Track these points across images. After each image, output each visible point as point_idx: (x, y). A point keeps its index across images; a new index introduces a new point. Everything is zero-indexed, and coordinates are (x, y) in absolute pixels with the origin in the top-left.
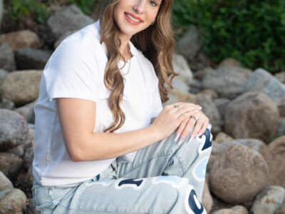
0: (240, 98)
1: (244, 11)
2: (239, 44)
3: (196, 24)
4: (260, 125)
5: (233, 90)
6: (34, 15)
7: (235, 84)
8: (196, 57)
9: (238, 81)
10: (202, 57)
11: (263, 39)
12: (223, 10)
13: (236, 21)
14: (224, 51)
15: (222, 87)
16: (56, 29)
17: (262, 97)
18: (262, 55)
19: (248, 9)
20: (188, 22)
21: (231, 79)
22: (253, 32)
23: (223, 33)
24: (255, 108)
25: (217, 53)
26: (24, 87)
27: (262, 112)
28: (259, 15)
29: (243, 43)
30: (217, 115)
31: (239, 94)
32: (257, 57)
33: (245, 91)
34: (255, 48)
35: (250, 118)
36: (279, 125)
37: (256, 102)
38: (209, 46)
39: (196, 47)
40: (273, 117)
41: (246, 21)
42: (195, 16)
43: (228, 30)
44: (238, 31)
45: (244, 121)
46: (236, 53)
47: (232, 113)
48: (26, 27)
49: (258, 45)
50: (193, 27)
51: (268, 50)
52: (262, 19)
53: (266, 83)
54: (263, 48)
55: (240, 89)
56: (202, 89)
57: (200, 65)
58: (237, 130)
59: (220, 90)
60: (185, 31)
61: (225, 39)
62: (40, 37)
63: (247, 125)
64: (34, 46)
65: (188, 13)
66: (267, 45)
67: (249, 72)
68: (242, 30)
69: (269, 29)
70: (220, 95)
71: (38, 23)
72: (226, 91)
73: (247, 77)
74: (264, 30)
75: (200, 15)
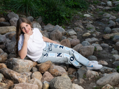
0: (53, 31)
1: (52, 13)
2: (51, 20)
3: (41, 16)
4: (58, 37)
5: (51, 30)
6: (4, 14)
8: (41, 23)
9: (52, 28)
10: (43, 23)
11: (56, 19)
12: (47, 12)
13: (50, 15)
14: (48, 22)
15: (48, 29)
16: (9, 17)
17: (58, 31)
18: (56, 22)
19: (53, 12)
20: (39, 15)
21: (50, 28)
22: (54, 17)
23: (47, 17)
24: (57, 33)
25: (46, 22)
26: (3, 30)
27: (58, 34)
28: (55, 13)
30: (48, 36)
31: (52, 31)
32: (55, 23)
33: (54, 30)
34: (54, 21)
35: (56, 36)
36: (62, 37)
37: (57, 32)
38: (44, 21)
39: (41, 21)
40: (61, 36)
41: (52, 15)
42: (41, 14)
43: (48, 17)
44: (51, 17)
45: (54, 37)
46: (51, 22)
47: (51, 35)
48: (2, 17)
49: (56, 20)
50: (40, 16)
51: (58, 21)
52: (56, 14)
53: (59, 28)
54: (57, 21)
55: (52, 30)
56: (44, 30)
57: (42, 25)
58: (53, 39)
59: (48, 30)
60: (39, 17)
61: (48, 19)
62: (5, 19)
64: (4, 21)
65: (39, 13)
66: (57, 20)
67: (54, 26)
68: (52, 17)
70: (48, 31)
71: (5, 16)
72: (49, 30)
73: (54, 27)
74: (57, 16)
75: (42, 14)
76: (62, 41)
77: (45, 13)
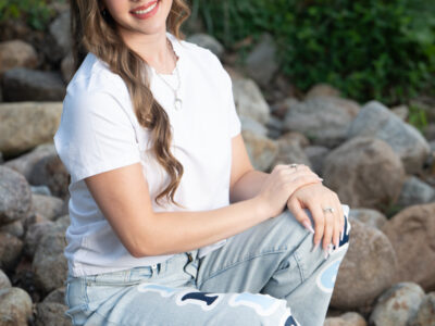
0: (345, 147)
1: (345, 13)
2: (336, 61)
3: (272, 32)
4: (376, 188)
5: (332, 133)
6: (28, 18)
7: (333, 125)
8: (272, 81)
9: (338, 119)
10: (281, 82)
11: (373, 56)
12: (313, 11)
13: (332, 27)
14: (314, 73)
15: (314, 128)
17: (379, 145)
19: (350, 8)
20: (260, 29)
21: (329, 117)
22: (358, 45)
23: (313, 45)
24: (369, 161)
25: (304, 76)
26: (16, 129)
27: (379, 168)
28: (367, 19)
29: (343, 60)
31: (342, 140)
32: (365, 83)
34: (360, 69)
35: (360, 178)
36: (404, 187)
37: (371, 153)
38: (292, 65)
39: (272, 66)
40: (395, 176)
41: (348, 28)
42: (271, 19)
43: (320, 42)
44: (335, 42)
45: (351, 182)
46: (333, 76)
47: (333, 169)
48: (15, 36)
49: (366, 64)
50: (267, 37)
51: (381, 73)
52: (371, 24)
53: (383, 124)
54: (373, 69)
55: (342, 132)
57: (278, 95)
59: (312, 134)
60: (255, 42)
61: (316, 54)
62: (38, 50)
63: (356, 188)
64: (28, 64)
65: (260, 15)
66: (379, 64)
67: (354, 106)
68: (342, 41)
69: (382, 40)
70: (312, 141)
71: (34, 29)
72: (321, 135)
73: (352, 113)
74: (375, 41)
75: (277, 18)
76: (398, 219)
77: (301, 18)
